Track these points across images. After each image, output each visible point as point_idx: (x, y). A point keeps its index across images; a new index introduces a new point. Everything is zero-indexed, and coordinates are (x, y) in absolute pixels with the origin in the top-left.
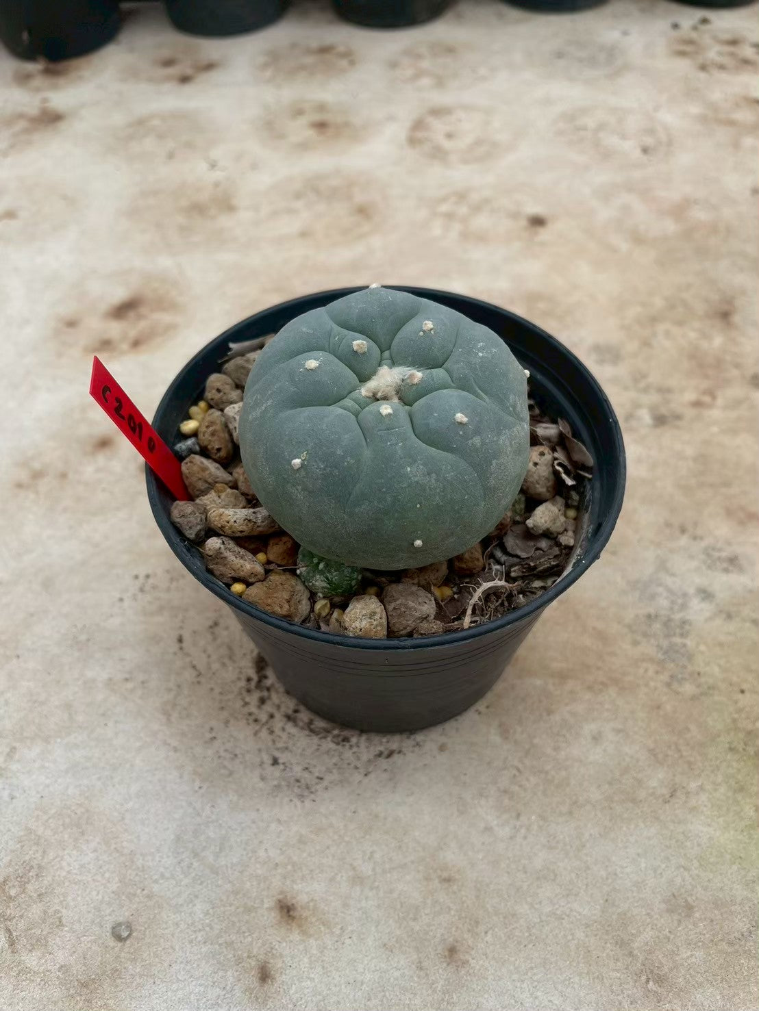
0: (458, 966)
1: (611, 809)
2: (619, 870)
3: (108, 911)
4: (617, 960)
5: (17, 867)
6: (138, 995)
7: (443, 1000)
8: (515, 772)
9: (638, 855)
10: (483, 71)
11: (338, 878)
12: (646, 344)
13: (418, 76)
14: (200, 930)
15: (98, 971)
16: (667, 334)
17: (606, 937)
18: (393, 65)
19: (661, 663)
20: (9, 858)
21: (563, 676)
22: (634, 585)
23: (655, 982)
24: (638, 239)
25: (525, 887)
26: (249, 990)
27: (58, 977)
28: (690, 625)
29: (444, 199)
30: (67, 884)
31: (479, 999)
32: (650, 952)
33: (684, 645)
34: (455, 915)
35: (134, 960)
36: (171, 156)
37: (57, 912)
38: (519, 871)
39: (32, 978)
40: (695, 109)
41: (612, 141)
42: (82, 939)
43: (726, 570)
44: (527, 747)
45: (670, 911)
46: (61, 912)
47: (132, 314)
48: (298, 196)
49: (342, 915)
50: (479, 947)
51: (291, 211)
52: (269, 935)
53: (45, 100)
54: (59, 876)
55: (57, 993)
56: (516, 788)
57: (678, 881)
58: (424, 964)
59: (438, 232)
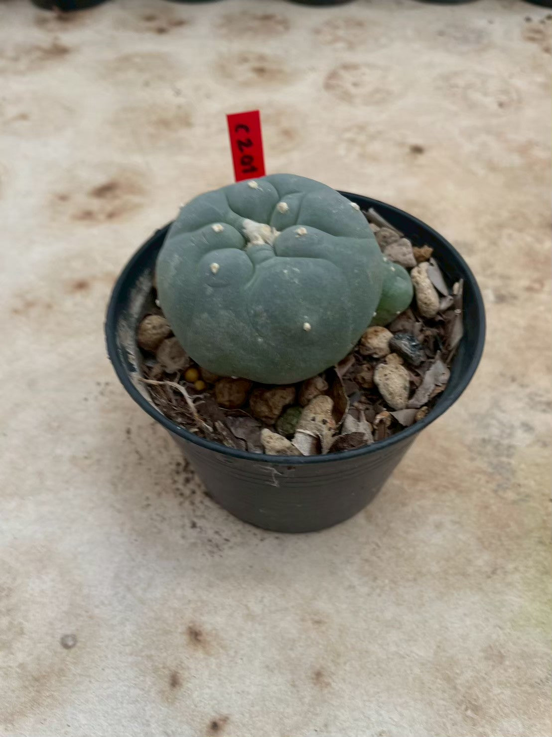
0: (322, 687)
1: (446, 579)
2: (449, 625)
3: (60, 626)
4: (444, 692)
6: (78, 689)
7: (309, 711)
8: (374, 546)
9: (465, 615)
10: (383, 41)
11: (236, 614)
12: (494, 243)
13: (337, 39)
14: (127, 645)
15: (48, 670)
16: (510, 237)
17: (437, 674)
18: (317, 31)
19: (491, 475)
21: (416, 479)
22: (474, 416)
23: (473, 710)
24: (492, 167)
25: (377, 632)
26: (162, 692)
27: (18, 673)
28: (515, 449)
29: (348, 130)
30: (30, 603)
31: (337, 713)
32: (470, 688)
33: (509, 464)
34: (322, 649)
35: (76, 664)
36: (147, 84)
37: (20, 623)
38: (373, 620)
40: (540, 79)
41: (476, 96)
42: (38, 645)
43: (544, 411)
44: (385, 529)
45: (487, 658)
46: (24, 625)
47: (109, 195)
49: (237, 642)
50: (339, 674)
52: (180, 652)
53: (56, 38)
54: (24, 597)
55: (15, 684)
56: (374, 558)
57: (494, 636)
58: (297, 683)
59: (342, 152)
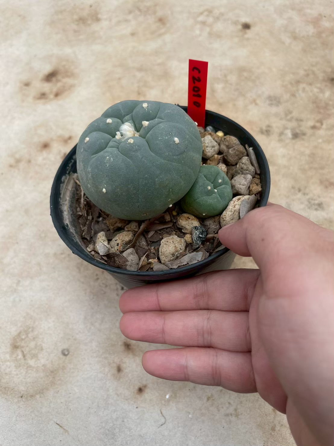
3: (60, 345)
5: (24, 328)
6: (73, 375)
14: (94, 353)
15: (57, 367)
16: (304, 89)
20: (21, 324)
26: (113, 375)
27: (42, 369)
29: (201, 13)
30: (44, 334)
35: (70, 363)
37: (40, 345)
39: (32, 369)
42: (51, 355)
43: (316, 209)
46: (42, 345)
47: (54, 79)
48: (130, 12)
51: (126, 21)
52: (121, 355)
54: (40, 331)
55: (42, 375)
59: (198, 32)
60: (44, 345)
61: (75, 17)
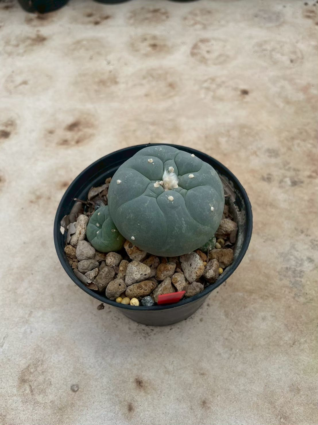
0: (206, 409)
1: (269, 348)
2: (271, 373)
3: (69, 380)
4: (269, 409)
5: (33, 361)
6: (81, 414)
7: (200, 422)
8: (230, 331)
9: (279, 368)
10: (223, 22)
11: (159, 371)
12: (289, 149)
13: (196, 23)
14: (105, 389)
15: (66, 404)
16: (299, 145)
17: (265, 400)
18: (185, 19)
19: (291, 288)
20: (30, 357)
21: (251, 292)
22: (281, 254)
23: (284, 419)
24: (288, 102)
25: (234, 378)
26: (124, 414)
27: (50, 406)
28: (304, 273)
29: (206, 81)
30: (53, 368)
31: (214, 422)
32: (282, 407)
33: (301, 281)
34: (205, 389)
35: (79, 400)
36: (91, 58)
37: (49, 379)
38: (231, 372)
39: (40, 405)
40: (313, 43)
41: (278, 56)
42: (59, 391)
44: (236, 321)
45: (291, 391)
46: (51, 380)
47: (76, 129)
48: (144, 78)
49: (161, 386)
50: (215, 401)
51: (142, 85)
52: (132, 392)
53: (38, 31)
54: (50, 365)
55: (49, 412)
56: (231, 338)
57: (295, 379)
58: (193, 407)
59: (203, 96)
60: (52, 379)
61: (97, 80)
